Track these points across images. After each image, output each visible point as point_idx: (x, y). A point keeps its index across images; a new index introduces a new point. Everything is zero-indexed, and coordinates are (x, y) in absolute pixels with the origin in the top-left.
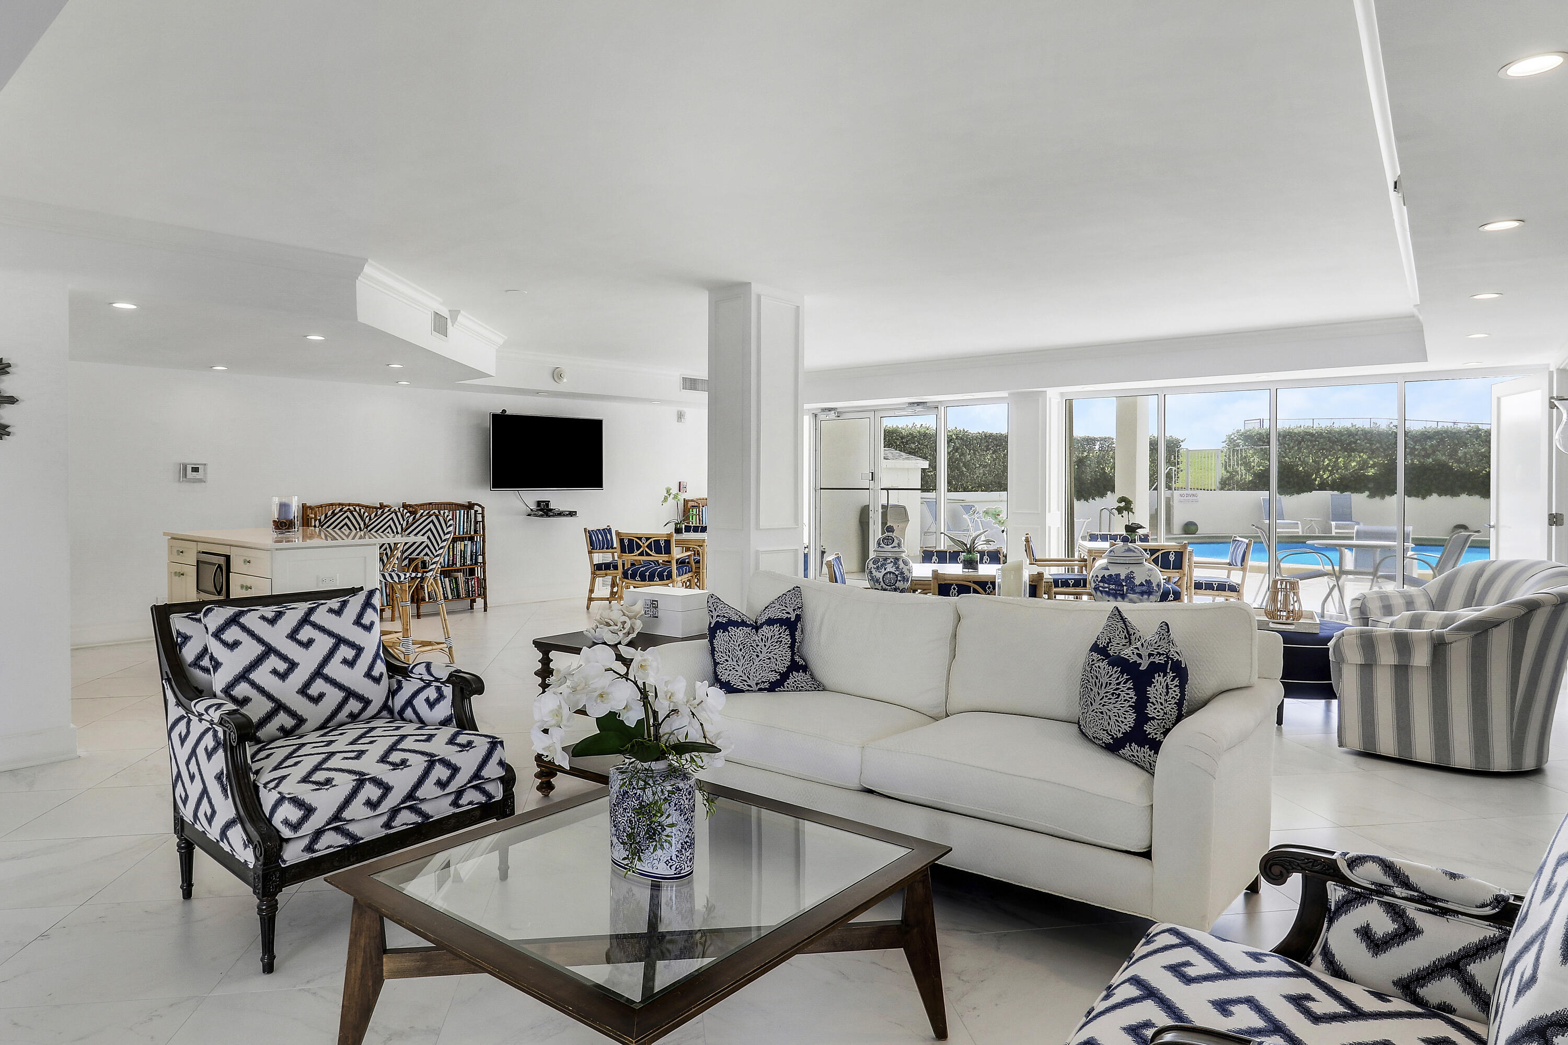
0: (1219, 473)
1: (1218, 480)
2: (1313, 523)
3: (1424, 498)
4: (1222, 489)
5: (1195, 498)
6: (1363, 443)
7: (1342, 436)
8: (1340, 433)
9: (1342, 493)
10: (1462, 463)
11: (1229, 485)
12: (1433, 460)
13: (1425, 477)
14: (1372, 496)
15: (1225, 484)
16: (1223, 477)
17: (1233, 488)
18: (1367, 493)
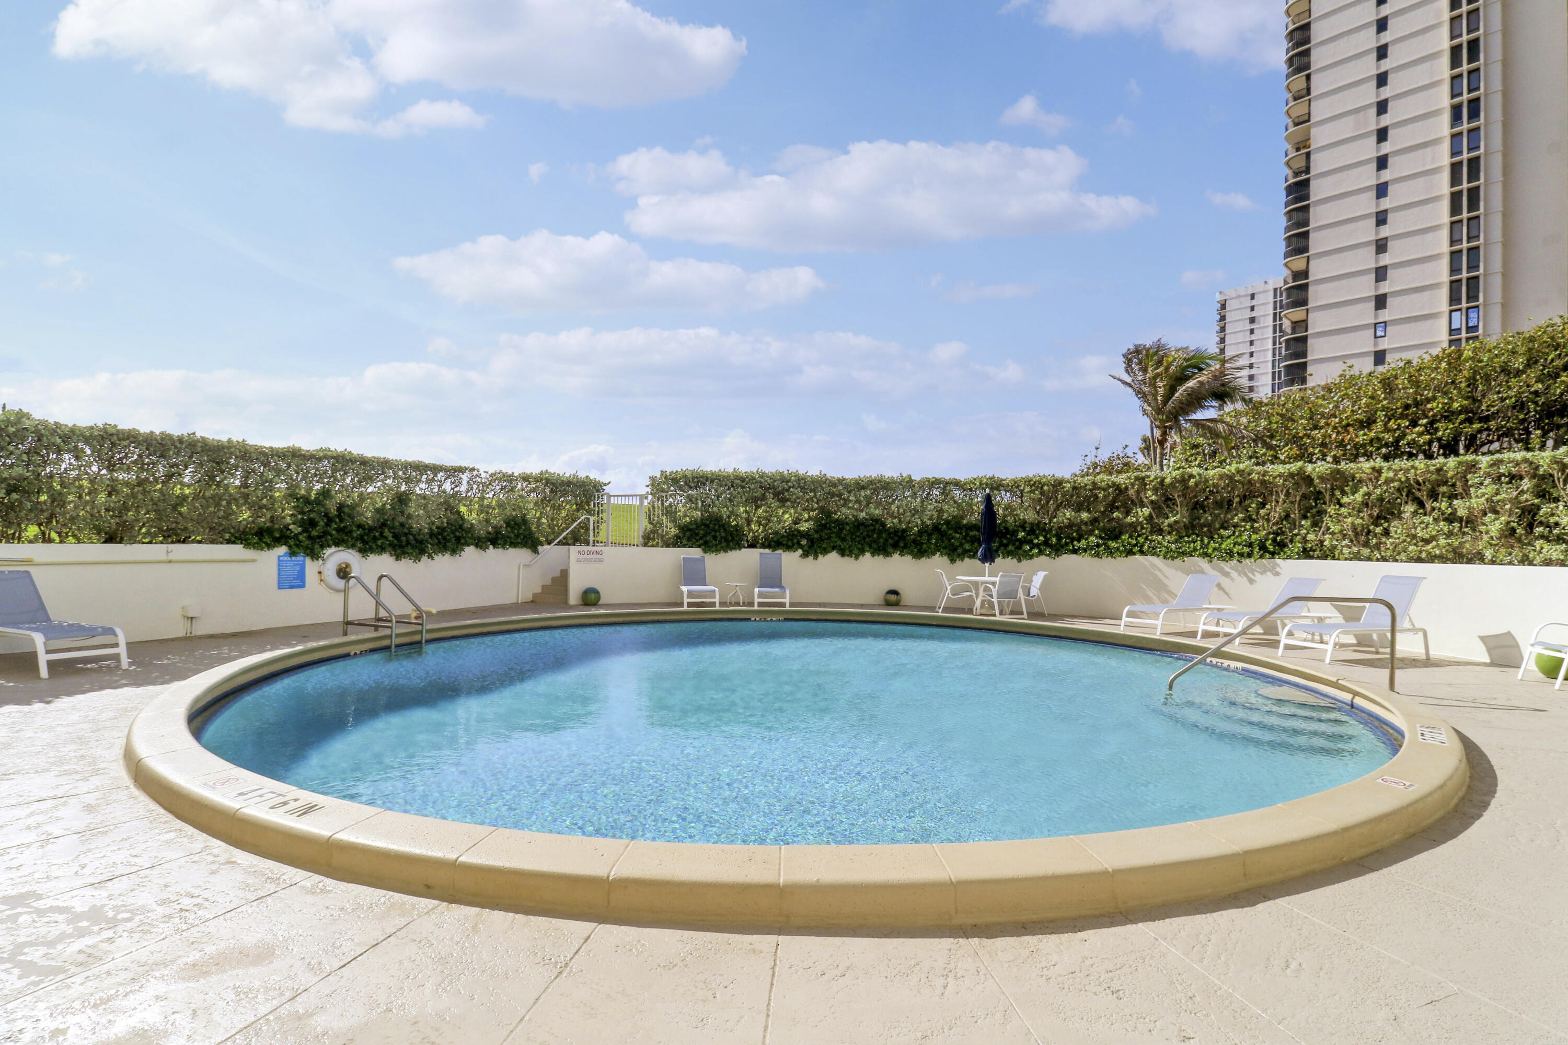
0: (641, 525)
1: (641, 534)
2: (738, 589)
3: (857, 558)
4: (645, 545)
5: (599, 556)
6: (796, 491)
7: (775, 481)
8: (772, 478)
9: (773, 551)
10: (895, 517)
11: (654, 539)
12: (867, 514)
13: (858, 534)
14: (805, 555)
15: (648, 540)
16: (646, 529)
17: (657, 545)
18: (800, 552)
